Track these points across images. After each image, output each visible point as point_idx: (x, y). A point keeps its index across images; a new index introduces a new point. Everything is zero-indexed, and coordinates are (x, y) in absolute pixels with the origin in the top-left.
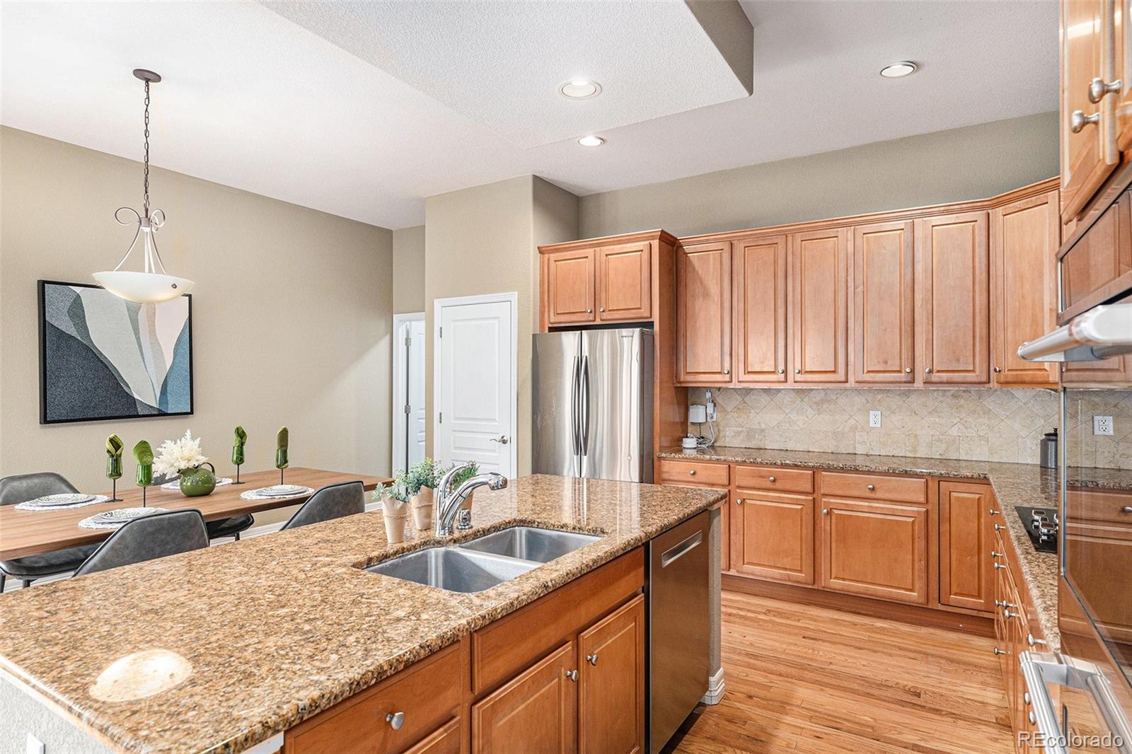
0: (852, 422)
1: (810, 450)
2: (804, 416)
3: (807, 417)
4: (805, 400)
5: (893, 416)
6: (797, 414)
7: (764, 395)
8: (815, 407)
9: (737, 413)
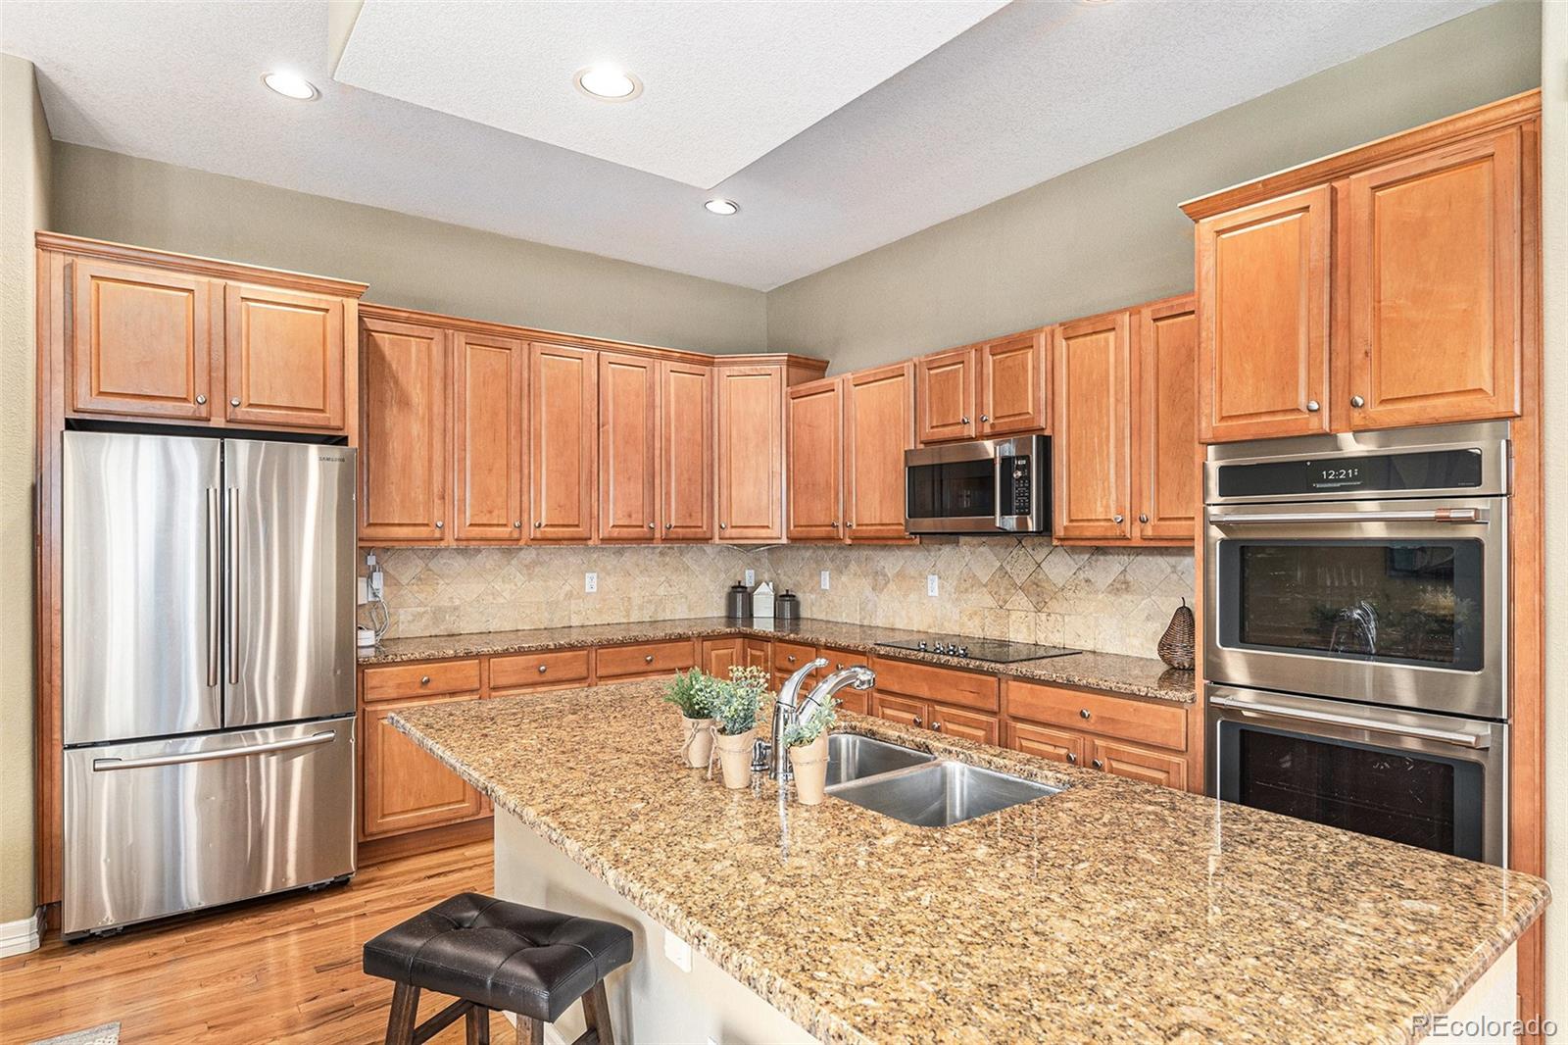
0: (567, 588)
1: (519, 628)
2: (512, 584)
3: (516, 585)
4: (513, 562)
5: (607, 577)
6: (503, 581)
7: (460, 558)
8: (525, 572)
9: (417, 585)
